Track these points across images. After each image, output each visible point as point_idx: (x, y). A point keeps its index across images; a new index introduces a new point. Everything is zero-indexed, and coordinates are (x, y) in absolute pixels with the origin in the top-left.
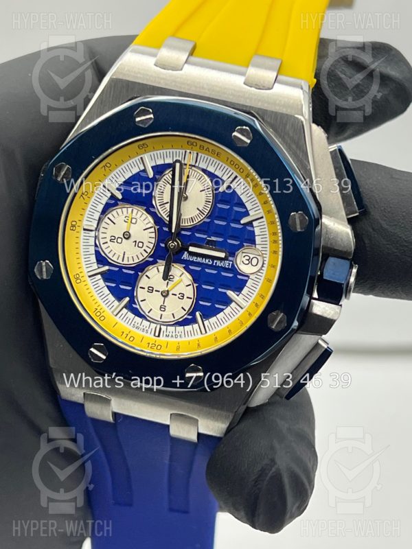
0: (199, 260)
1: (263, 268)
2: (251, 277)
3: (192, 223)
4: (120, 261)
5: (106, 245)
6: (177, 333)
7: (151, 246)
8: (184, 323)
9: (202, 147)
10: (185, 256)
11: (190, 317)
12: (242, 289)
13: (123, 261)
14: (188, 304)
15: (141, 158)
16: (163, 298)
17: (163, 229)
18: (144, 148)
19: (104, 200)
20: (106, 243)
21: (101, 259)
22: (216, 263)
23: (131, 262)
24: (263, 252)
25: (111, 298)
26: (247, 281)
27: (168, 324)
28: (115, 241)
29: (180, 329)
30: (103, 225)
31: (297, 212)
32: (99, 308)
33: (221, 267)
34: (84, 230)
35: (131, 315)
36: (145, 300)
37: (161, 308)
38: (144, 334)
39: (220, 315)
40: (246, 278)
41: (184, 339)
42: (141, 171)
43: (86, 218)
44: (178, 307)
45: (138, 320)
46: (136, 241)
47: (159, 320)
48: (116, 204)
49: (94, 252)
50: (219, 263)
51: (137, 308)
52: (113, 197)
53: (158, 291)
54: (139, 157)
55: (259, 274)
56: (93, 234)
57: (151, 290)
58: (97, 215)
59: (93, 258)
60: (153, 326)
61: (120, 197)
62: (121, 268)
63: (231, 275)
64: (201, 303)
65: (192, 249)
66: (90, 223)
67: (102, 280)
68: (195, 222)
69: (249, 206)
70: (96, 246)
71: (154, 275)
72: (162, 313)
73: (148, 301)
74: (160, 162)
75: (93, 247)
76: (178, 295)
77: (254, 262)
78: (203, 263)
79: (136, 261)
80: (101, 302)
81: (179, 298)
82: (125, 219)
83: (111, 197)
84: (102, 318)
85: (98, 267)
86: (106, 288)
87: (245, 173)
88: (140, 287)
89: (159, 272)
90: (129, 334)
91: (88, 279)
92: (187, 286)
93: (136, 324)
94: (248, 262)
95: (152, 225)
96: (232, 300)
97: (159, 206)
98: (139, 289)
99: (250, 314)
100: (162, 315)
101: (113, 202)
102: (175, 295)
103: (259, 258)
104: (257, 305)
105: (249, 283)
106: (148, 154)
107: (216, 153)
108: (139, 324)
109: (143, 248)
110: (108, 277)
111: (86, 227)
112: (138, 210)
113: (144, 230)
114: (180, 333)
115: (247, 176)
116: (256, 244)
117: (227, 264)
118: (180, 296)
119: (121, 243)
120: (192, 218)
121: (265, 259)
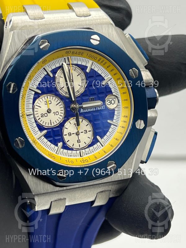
0: (89, 110)
1: (120, 103)
2: (116, 109)
3: (79, 94)
4: (50, 125)
5: (40, 120)
6: (91, 151)
7: (63, 112)
8: (92, 144)
9: (73, 53)
10: (82, 111)
11: (94, 140)
12: (113, 117)
13: (51, 125)
14: (90, 134)
15: (44, 68)
16: (77, 136)
17: (67, 101)
18: (44, 62)
19: (32, 97)
20: (40, 118)
21: (41, 128)
22: (97, 109)
23: (55, 124)
24: (117, 96)
25: (53, 146)
27: (85, 148)
28: (44, 116)
29: (91, 148)
30: (35, 110)
31: (132, 69)
32: (49, 153)
33: (100, 110)
35: (65, 151)
36: (69, 141)
37: (78, 141)
38: (75, 158)
39: (108, 134)
40: (114, 111)
41: (95, 152)
42: (46, 75)
43: (26, 109)
44: (86, 138)
45: (70, 152)
47: (79, 148)
48: (39, 97)
49: (36, 126)
50: (99, 108)
51: (67, 146)
52: (36, 93)
53: (74, 134)
55: (119, 107)
56: (32, 116)
57: (70, 134)
58: (31, 106)
59: (37, 129)
60: (78, 152)
61: (40, 92)
62: (52, 128)
63: (106, 112)
64: (97, 131)
65: (84, 106)
66: (29, 111)
67: (45, 138)
68: (80, 93)
69: (103, 75)
70: (36, 121)
71: (70, 127)
72: (79, 144)
73: (70, 140)
74: (54, 67)
75: (35, 123)
77: (113, 102)
78: (91, 111)
79: (58, 122)
80: (48, 150)
81: (85, 133)
82: (45, 103)
83: (35, 94)
84: (54, 158)
85: (41, 133)
86: (48, 142)
87: (98, 59)
88: (65, 135)
89: (71, 124)
90: (69, 160)
91: (38, 141)
92: (87, 126)
93: (69, 154)
94: (110, 103)
95: (60, 101)
96: (111, 124)
97: (60, 90)
98: (64, 136)
99: (123, 127)
100: (79, 145)
101: (37, 96)
102: (82, 132)
103: (114, 99)
104: (125, 122)
105: (116, 113)
106: (46, 65)
107: (81, 54)
108: (71, 153)
109: (59, 115)
110: (47, 136)
111: (28, 114)
112: (50, 96)
113: (56, 105)
114: (92, 150)
115: (99, 60)
116: (112, 93)
117: (103, 107)
118: (85, 132)
119: (47, 116)
120: (78, 91)
121: (119, 98)
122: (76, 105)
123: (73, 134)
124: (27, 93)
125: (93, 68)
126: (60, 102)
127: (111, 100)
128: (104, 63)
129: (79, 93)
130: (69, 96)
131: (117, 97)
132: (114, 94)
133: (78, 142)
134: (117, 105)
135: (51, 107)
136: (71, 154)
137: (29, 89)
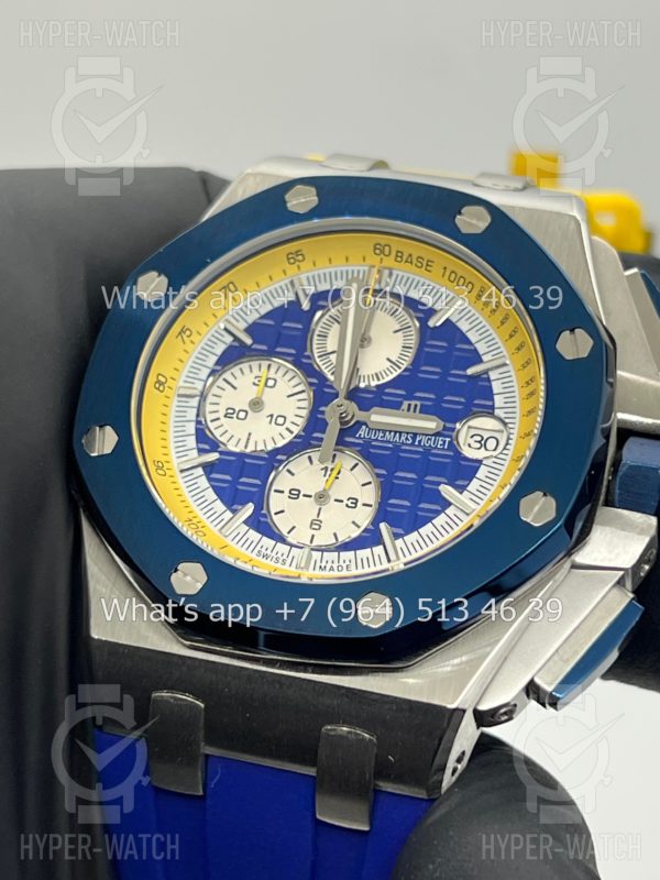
0: (389, 437)
1: (508, 447)
2: (484, 462)
3: (377, 383)
4: (241, 447)
5: (217, 423)
6: (341, 563)
7: (301, 421)
8: (354, 545)
9: (399, 256)
10: (363, 432)
12: (467, 483)
13: (246, 446)
14: (364, 517)
16: (318, 508)
18: (295, 260)
19: (219, 349)
20: (218, 419)
21: (204, 439)
22: (420, 442)
23: (261, 448)
24: (507, 421)
25: (219, 506)
26: (478, 468)
27: (325, 549)
28: (235, 415)
29: (347, 555)
30: (214, 389)
31: (571, 331)
32: (194, 520)
33: (430, 447)
34: (180, 395)
35: (254, 535)
36: (282, 512)
37: (312, 523)
38: (278, 566)
39: (427, 529)
40: (477, 465)
41: (354, 572)
43: (183, 377)
44: (346, 521)
45: (268, 542)
46: (272, 416)
47: (309, 543)
49: (193, 432)
51: (267, 523)
52: (236, 342)
53: (309, 496)
54: (287, 280)
55: (501, 456)
56: (193, 402)
57: (295, 494)
58: (204, 372)
59: (192, 442)
60: (296, 552)
61: (248, 341)
62: (243, 456)
63: (447, 461)
65: (376, 418)
66: (191, 386)
67: (204, 477)
68: (382, 381)
69: (481, 348)
70: (198, 422)
71: (304, 471)
72: (314, 532)
73: (288, 512)
74: (324, 286)
75: (194, 424)
77: (491, 444)
78: (395, 443)
79: (271, 447)
80: (200, 513)
81: (347, 506)
82: (255, 381)
83: (232, 343)
84: (201, 534)
85: (199, 456)
86: (211, 489)
88: (275, 490)
89: (311, 463)
91: (179, 476)
92: (363, 485)
93: (263, 550)
94: (479, 445)
95: (304, 388)
96: (448, 504)
97: (319, 357)
98: (272, 492)
100: (313, 536)
101: (233, 356)
102: (342, 501)
103: (499, 436)
105: (481, 473)
106: (303, 276)
107: (425, 263)
108: (270, 549)
109: (285, 426)
111: (182, 392)
112: (281, 364)
113: (289, 396)
114: (347, 563)
116: (494, 408)
117: (441, 442)
118: (349, 502)
119: (244, 419)
120: (376, 373)
121: (512, 431)
123: (305, 496)
124: (209, 336)
125: (454, 318)
126: (303, 391)
127: (485, 435)
129: (378, 380)
131: (505, 424)
132: (497, 412)
133: (314, 526)
135: (268, 396)
136: (269, 552)
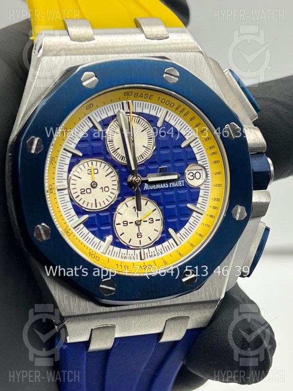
0: (158, 186)
1: (208, 178)
2: (201, 187)
3: (143, 160)
4: (94, 208)
5: (79, 198)
7: (116, 187)
8: (160, 241)
9: (136, 95)
10: (146, 187)
11: (164, 235)
12: (197, 200)
13: (96, 207)
14: (159, 226)
15: (89, 118)
16: (137, 227)
17: (123, 170)
18: (89, 108)
19: (68, 161)
20: (78, 196)
21: (79, 211)
22: (172, 185)
23: (103, 206)
24: (204, 166)
25: (97, 240)
26: (199, 192)
27: (148, 247)
28: (85, 192)
29: (159, 247)
30: (72, 182)
31: (229, 124)
32: (91, 251)
33: (177, 187)
34: (58, 190)
35: (117, 249)
36: (123, 233)
37: (138, 235)
38: (132, 261)
39: (187, 226)
40: (198, 190)
41: (164, 254)
43: (56, 180)
44: (153, 230)
45: (124, 251)
47: (139, 245)
48: (78, 162)
49: (72, 207)
50: (174, 185)
51: (120, 242)
52: (74, 156)
53: (132, 223)
54: (86, 117)
55: (206, 183)
56: (66, 192)
57: (126, 223)
58: (65, 175)
59: (73, 212)
60: (138, 252)
61: (81, 154)
62: (97, 213)
63: (185, 191)
64: (169, 220)
65: (150, 180)
66: (61, 184)
67: (85, 228)
68: (145, 158)
69: (183, 132)
70: (72, 200)
71: (126, 211)
72: (140, 239)
73: (126, 233)
74: (104, 117)
75: (70, 203)
76: (148, 221)
77: (198, 176)
78: (162, 188)
79: (107, 203)
80: (90, 246)
81: (150, 223)
82: (88, 172)
83: (72, 156)
84: (97, 259)
85: (79, 218)
86: (90, 233)
87: (176, 106)
88: (117, 224)
89: (128, 207)
90: (122, 264)
91: (73, 230)
92: (153, 211)
93: (123, 255)
94: (192, 178)
95: (112, 170)
96: (192, 211)
97: (113, 152)
98: (116, 226)
99: (211, 216)
100: (140, 241)
101: (75, 160)
102: (146, 221)
103: (200, 171)
104: (215, 208)
105: (201, 193)
106: (93, 113)
107: (149, 96)
108: (126, 254)
109: (110, 191)
110: (89, 224)
111: (59, 188)
112: (97, 161)
113: (106, 176)
114: (160, 250)
115: (177, 109)
116: (197, 161)
117: (180, 183)
118: (150, 221)
119: (90, 193)
120: (141, 155)
121: (207, 170)
122: (137, 178)
123: (130, 223)
124: (60, 155)
125: (167, 119)
126: (112, 172)
127: (194, 172)
128: (185, 112)
129: (143, 158)
130: (126, 163)
131: (204, 168)
132: (199, 162)
134: (203, 180)
135: (97, 178)
137: (63, 148)
